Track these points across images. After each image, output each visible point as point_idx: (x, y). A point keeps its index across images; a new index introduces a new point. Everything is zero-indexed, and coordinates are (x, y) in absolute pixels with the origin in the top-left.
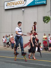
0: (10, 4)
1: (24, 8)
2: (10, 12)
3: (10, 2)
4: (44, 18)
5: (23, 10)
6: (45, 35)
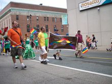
1: (99, 6)
2: (85, 13)
3: (84, 3)
5: (98, 9)
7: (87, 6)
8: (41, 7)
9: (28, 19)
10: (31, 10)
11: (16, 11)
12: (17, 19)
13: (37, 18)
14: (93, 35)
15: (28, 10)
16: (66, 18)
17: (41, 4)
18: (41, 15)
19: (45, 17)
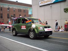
0: (42, 3)
2: (43, 8)
3: (42, 1)
4: (64, 9)
5: (51, 5)
6: (66, 21)
7: (44, 3)
8: (17, 3)
9: (8, 10)
10: (10, 4)
12: (1, 10)
13: (14, 10)
14: (46, 22)
15: (9, 4)
16: (31, 10)
17: (17, 1)
18: (16, 8)
19: (19, 10)
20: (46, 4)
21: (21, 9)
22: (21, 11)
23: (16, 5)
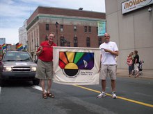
3: (128, 2)
5: (150, 10)
7: (133, 6)
8: (80, 13)
9: (62, 30)
10: (66, 16)
11: (45, 19)
12: (47, 29)
13: (75, 28)
15: (63, 16)
16: (104, 25)
17: (81, 9)
18: (80, 24)
19: (86, 27)
20: (138, 7)
21: (91, 25)
22: (90, 30)
23: (80, 18)
